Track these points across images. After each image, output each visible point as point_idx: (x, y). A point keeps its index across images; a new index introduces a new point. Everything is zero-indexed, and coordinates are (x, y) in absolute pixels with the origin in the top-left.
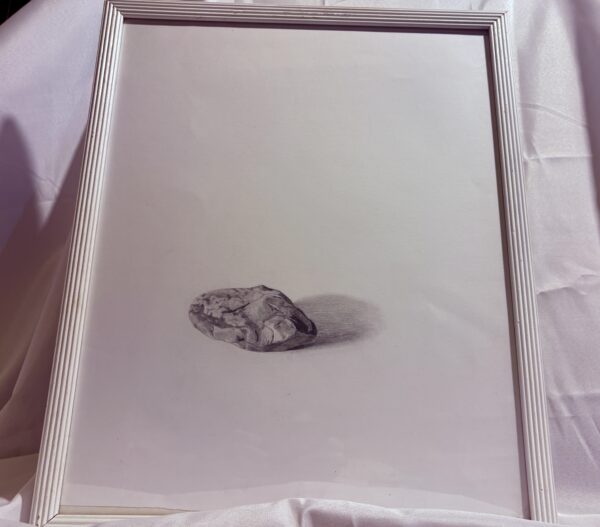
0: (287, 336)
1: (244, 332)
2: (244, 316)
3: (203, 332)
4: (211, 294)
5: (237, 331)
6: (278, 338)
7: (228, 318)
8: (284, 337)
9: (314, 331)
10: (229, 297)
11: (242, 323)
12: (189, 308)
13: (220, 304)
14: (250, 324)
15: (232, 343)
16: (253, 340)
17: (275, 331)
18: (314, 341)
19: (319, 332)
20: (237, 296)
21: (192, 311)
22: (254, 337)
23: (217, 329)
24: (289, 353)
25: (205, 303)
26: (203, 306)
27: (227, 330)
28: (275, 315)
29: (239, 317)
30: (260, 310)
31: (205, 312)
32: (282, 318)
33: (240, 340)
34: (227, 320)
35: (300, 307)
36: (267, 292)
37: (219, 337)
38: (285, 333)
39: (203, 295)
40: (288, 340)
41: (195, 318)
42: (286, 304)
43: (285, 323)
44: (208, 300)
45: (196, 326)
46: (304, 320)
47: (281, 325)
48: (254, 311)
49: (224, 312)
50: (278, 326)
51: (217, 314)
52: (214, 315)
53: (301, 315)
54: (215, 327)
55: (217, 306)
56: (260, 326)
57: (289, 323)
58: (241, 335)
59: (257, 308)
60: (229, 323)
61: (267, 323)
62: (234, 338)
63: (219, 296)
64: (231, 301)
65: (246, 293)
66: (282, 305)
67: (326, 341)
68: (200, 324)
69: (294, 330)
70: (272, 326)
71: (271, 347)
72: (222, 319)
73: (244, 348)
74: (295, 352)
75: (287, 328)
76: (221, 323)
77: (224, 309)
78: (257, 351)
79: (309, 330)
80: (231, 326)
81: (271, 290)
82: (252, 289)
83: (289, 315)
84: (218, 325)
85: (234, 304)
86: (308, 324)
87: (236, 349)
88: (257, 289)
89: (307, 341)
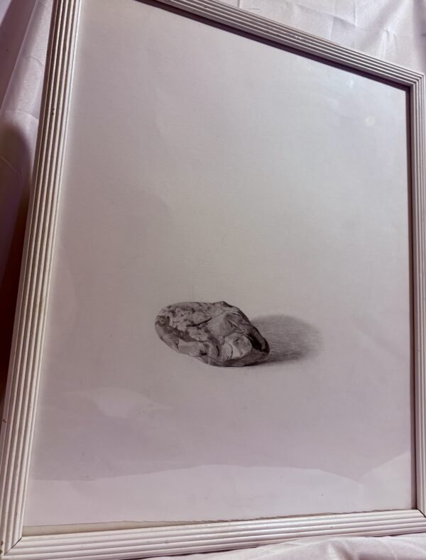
0: (245, 352)
1: (207, 346)
2: (207, 331)
3: (169, 345)
4: (178, 307)
5: (201, 345)
6: (236, 354)
7: (192, 331)
8: (242, 354)
9: (267, 350)
10: (193, 311)
11: (205, 338)
12: (154, 320)
13: (185, 317)
14: (212, 339)
15: (196, 357)
16: (214, 356)
17: (234, 347)
18: (266, 359)
19: (271, 350)
20: (201, 310)
21: (158, 323)
22: (216, 351)
23: (182, 343)
24: (245, 369)
25: (170, 315)
26: (168, 317)
27: (191, 344)
28: (234, 331)
29: (202, 331)
30: (221, 326)
31: (171, 324)
32: (239, 335)
33: (203, 354)
34: (190, 335)
35: (255, 325)
36: (227, 308)
37: (184, 351)
38: (242, 350)
39: (170, 307)
40: (245, 356)
41: (161, 329)
42: (244, 322)
43: (243, 340)
44: (173, 312)
45: (161, 338)
46: (259, 338)
47: (239, 341)
48: (216, 326)
49: (188, 326)
50: (236, 342)
51: (182, 328)
52: (179, 328)
53: (256, 333)
54: (180, 340)
55: (182, 319)
56: (221, 342)
57: (246, 340)
58: (204, 349)
59: (218, 324)
60: (193, 337)
61: (226, 339)
62: (197, 353)
63: (184, 309)
64: (195, 315)
65: (209, 308)
66: (240, 322)
67: (276, 359)
68: (166, 337)
69: (250, 347)
70: (231, 342)
71: (230, 363)
72: (187, 333)
73: (207, 363)
74: (250, 367)
75: (245, 345)
76: (185, 336)
77: (188, 323)
78: (218, 365)
79: (263, 347)
80: (194, 340)
81: (231, 306)
82: (214, 304)
83: (246, 332)
84: (182, 338)
85: (198, 318)
86: (262, 342)
87: (199, 363)
88: (219, 305)
89: (261, 358)
